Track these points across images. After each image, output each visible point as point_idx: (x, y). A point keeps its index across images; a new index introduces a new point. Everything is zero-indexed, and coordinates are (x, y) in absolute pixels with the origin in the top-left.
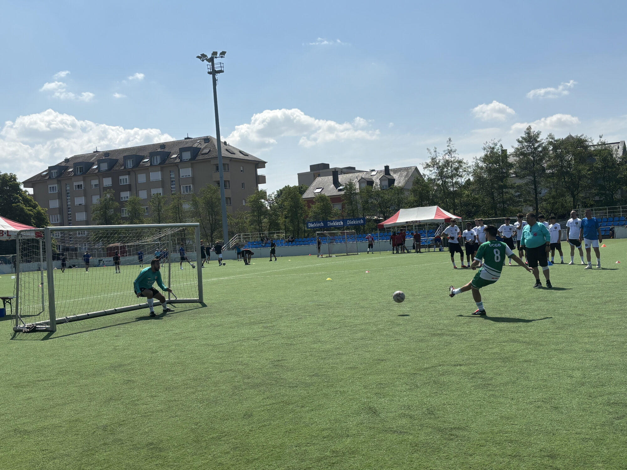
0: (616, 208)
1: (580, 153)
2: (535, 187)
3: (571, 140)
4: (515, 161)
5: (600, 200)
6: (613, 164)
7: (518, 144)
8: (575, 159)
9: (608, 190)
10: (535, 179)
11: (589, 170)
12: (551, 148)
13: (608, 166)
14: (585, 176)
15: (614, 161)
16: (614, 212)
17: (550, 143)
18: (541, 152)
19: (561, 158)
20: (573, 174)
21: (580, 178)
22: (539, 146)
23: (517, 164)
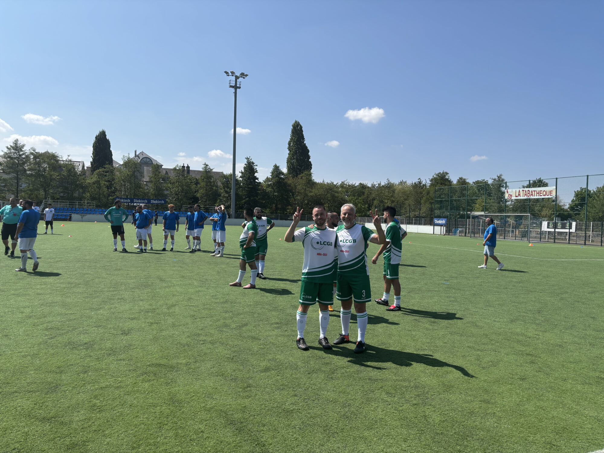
0: (74, 202)
1: (53, 164)
2: (18, 181)
3: (48, 154)
4: (4, 161)
5: (63, 196)
6: (75, 174)
7: (7, 149)
8: (49, 167)
9: (70, 191)
10: (17, 176)
11: (58, 176)
12: (32, 157)
13: (71, 175)
14: (54, 179)
15: (76, 173)
16: (72, 205)
17: (32, 154)
18: (24, 158)
19: (39, 165)
20: (46, 177)
21: (51, 180)
22: (23, 154)
23: (5, 164)
